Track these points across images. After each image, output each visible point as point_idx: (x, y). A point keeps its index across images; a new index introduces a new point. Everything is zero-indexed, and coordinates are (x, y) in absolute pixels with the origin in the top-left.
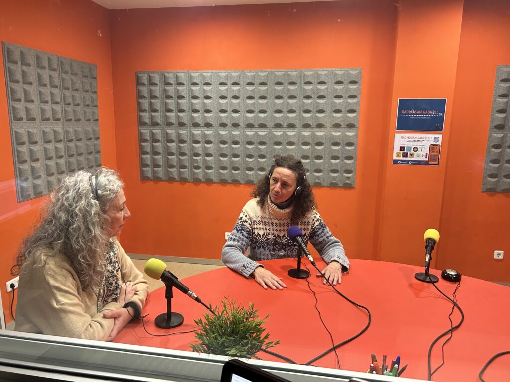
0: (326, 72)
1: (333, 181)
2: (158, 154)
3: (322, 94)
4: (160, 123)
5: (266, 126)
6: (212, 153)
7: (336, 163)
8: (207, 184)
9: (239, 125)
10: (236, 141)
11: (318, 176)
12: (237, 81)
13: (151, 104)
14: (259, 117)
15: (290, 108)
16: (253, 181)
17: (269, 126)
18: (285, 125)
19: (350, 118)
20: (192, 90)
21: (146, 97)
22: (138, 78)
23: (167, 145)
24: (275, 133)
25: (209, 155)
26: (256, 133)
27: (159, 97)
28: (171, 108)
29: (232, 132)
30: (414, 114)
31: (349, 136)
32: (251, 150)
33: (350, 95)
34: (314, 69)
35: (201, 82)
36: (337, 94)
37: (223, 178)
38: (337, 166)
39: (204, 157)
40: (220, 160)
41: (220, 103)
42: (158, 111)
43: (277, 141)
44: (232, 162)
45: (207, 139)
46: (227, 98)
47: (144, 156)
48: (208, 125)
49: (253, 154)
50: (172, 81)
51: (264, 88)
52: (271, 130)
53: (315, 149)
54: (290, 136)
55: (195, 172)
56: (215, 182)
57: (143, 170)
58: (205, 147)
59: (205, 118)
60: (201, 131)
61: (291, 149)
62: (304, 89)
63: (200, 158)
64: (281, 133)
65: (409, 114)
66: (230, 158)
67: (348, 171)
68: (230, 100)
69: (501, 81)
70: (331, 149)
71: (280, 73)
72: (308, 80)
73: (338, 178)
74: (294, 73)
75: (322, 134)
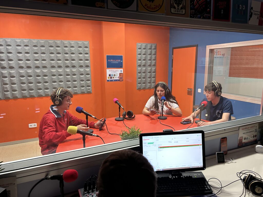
0: (74, 42)
1: (83, 91)
3: (73, 52)
6: (16, 82)
7: (83, 83)
8: (14, 100)
9: (31, 67)
10: (30, 75)
11: (75, 90)
12: (27, 45)
14: (42, 63)
15: (58, 59)
16: (42, 95)
17: (48, 67)
19: (86, 63)
24: (52, 70)
25: (14, 84)
26: (42, 71)
29: (27, 71)
31: (87, 71)
32: (40, 79)
33: (85, 53)
34: (68, 41)
35: (4, 44)
36: (80, 52)
37: (24, 95)
39: (10, 85)
40: (21, 86)
41: (18, 56)
43: (53, 74)
44: (29, 87)
45: (12, 75)
46: (22, 53)
48: (11, 68)
49: (41, 82)
51: (43, 48)
52: (49, 69)
53: (73, 77)
54: (60, 72)
55: (6, 94)
56: (19, 98)
58: (11, 79)
59: (9, 64)
60: (7, 71)
61: (61, 78)
62: (64, 49)
63: (8, 86)
64: (55, 70)
65: (111, 61)
66: (28, 84)
67: (89, 86)
68: (24, 54)
69: (138, 49)
70: (80, 77)
71: (51, 42)
72: (66, 45)
73: (85, 89)
74: (58, 42)
75: (75, 70)
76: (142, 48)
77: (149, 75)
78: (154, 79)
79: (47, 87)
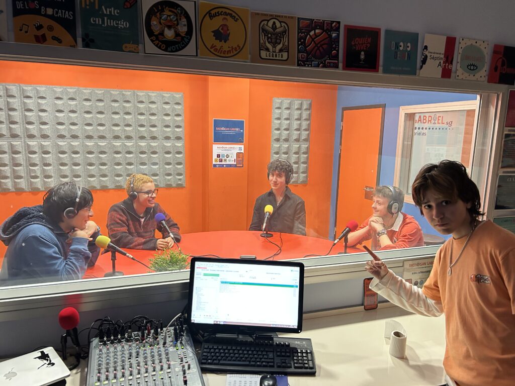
0: (156, 94)
1: (168, 183)
3: (153, 111)
5: (106, 137)
6: (51, 163)
7: (169, 168)
9: (78, 137)
10: (76, 151)
11: (155, 179)
12: (74, 97)
14: (98, 129)
15: (126, 123)
16: (95, 187)
17: (108, 138)
18: (123, 137)
19: (177, 132)
20: (25, 103)
24: (114, 144)
25: (47, 165)
26: (96, 144)
28: (2, 119)
29: (71, 143)
30: (224, 130)
31: (178, 146)
32: (92, 159)
33: (176, 113)
34: (145, 91)
35: (35, 96)
36: (166, 113)
38: (170, 170)
39: (41, 167)
40: (60, 169)
41: (56, 116)
43: (116, 150)
44: (72, 170)
45: (45, 150)
46: (63, 112)
48: (45, 137)
49: (94, 163)
51: (101, 104)
52: (109, 141)
53: (151, 156)
54: (128, 146)
55: (33, 182)
58: (43, 157)
59: (42, 129)
60: (38, 142)
61: (130, 158)
62: (137, 107)
63: (37, 168)
64: (120, 144)
65: (221, 130)
66: (71, 167)
67: (180, 174)
68: (68, 113)
69: (276, 108)
70: (164, 157)
71: (115, 92)
72: (141, 100)
73: (172, 180)
74: (128, 93)
75: (156, 144)
76: (284, 108)
77: (295, 158)
78: (305, 165)
79: (104, 173)
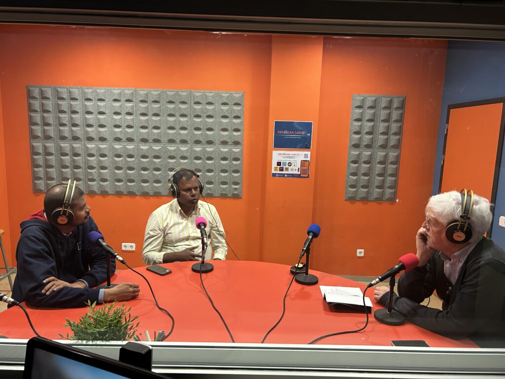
0: (213, 94)
1: (223, 192)
2: (51, 167)
3: (210, 113)
4: (53, 136)
5: (160, 141)
6: (107, 166)
7: (224, 176)
8: (102, 196)
9: (134, 140)
10: (131, 155)
11: (209, 188)
12: (130, 99)
13: (43, 118)
14: (153, 132)
15: (182, 126)
16: (148, 193)
17: (162, 141)
18: (178, 141)
19: (235, 136)
20: (86, 106)
21: (38, 111)
22: (29, 92)
23: (61, 159)
24: (169, 148)
25: (104, 168)
27: (51, 110)
28: (65, 122)
29: (127, 146)
30: (287, 134)
31: (235, 152)
32: (146, 163)
33: (234, 115)
34: (201, 91)
35: (95, 98)
36: (223, 115)
37: (119, 190)
38: (226, 178)
39: (98, 170)
40: (115, 172)
41: (113, 119)
42: (51, 125)
43: (170, 155)
44: (127, 174)
45: (101, 153)
46: (121, 114)
47: (36, 169)
48: (102, 139)
49: (148, 167)
50: (65, 96)
51: (156, 106)
52: (164, 145)
53: (206, 163)
54: (183, 151)
55: (90, 185)
56: (110, 195)
57: (35, 183)
58: (99, 160)
59: (100, 132)
60: (96, 144)
61: (184, 163)
62: (194, 108)
63: (94, 170)
64: (175, 148)
65: (285, 134)
66: (126, 171)
67: (236, 183)
68: (125, 116)
69: (356, 107)
70: (220, 163)
71: (171, 93)
72: (197, 100)
74: (184, 94)
75: (211, 149)
76: (367, 107)
77: (379, 169)
78: (394, 179)
79: (157, 179)
